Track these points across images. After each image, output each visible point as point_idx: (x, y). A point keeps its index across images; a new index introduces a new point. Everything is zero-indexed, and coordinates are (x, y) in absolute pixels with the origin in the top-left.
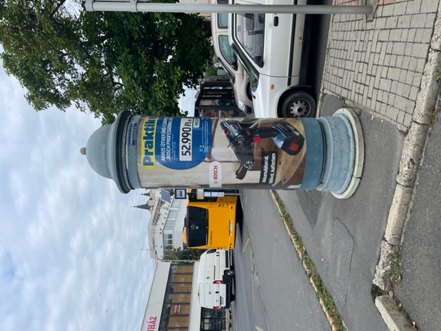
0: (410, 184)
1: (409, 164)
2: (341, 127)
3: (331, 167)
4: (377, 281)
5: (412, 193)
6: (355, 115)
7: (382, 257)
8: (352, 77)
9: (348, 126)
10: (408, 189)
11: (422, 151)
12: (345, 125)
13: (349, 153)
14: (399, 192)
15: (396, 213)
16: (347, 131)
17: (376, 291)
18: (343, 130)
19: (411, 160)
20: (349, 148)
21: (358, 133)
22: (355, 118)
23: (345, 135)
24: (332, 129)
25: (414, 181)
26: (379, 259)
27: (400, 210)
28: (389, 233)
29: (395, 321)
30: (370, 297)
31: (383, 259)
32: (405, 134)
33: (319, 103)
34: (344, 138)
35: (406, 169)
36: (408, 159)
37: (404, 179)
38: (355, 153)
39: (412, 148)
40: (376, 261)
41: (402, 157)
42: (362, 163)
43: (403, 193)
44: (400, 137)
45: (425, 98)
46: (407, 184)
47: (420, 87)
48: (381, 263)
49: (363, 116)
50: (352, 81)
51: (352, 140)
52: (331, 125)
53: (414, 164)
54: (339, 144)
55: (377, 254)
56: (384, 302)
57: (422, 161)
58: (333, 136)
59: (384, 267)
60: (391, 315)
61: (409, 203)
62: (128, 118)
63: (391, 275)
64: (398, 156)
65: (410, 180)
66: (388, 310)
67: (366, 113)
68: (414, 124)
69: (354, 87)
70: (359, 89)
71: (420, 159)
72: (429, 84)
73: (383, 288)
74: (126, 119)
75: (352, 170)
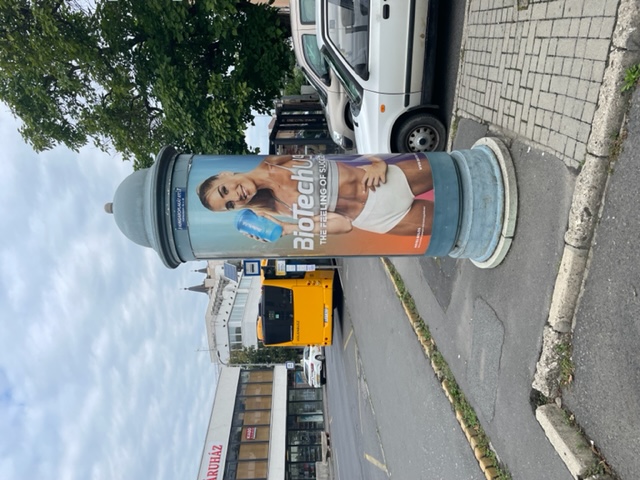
0: (585, 245)
1: (582, 216)
2: (483, 164)
3: (470, 223)
4: (539, 385)
5: (586, 257)
6: (504, 147)
7: (545, 349)
8: (499, 91)
9: (494, 163)
10: (582, 251)
11: (601, 197)
12: (489, 161)
13: (496, 201)
14: (569, 257)
15: (565, 286)
16: (493, 170)
17: (537, 399)
18: (487, 169)
19: (586, 209)
20: (496, 195)
21: (509, 173)
22: (503, 151)
23: (489, 176)
24: (470, 168)
25: (591, 239)
26: (541, 354)
27: (570, 281)
28: (555, 315)
29: (565, 439)
30: (529, 407)
31: (546, 352)
32: (577, 172)
33: (451, 130)
34: (489, 180)
35: (579, 222)
36: (582, 208)
37: (576, 236)
38: (504, 202)
39: (585, 192)
40: (536, 357)
41: (573, 205)
42: (515, 216)
43: (574, 258)
44: (569, 176)
45: (605, 119)
46: (580, 244)
47: (597, 104)
48: (543, 358)
49: (515, 148)
50: (498, 97)
51: (499, 183)
52: (468, 162)
53: (589, 214)
54: (481, 189)
55: (538, 346)
56: (550, 413)
57: (601, 210)
58: (473, 178)
59: (547, 364)
60: (559, 431)
61: (583, 272)
62: (174, 158)
63: (558, 375)
64: (566, 205)
65: (584, 239)
66: (554, 424)
67: (519, 143)
68: (589, 157)
69: (502, 106)
70: (509, 108)
71: (598, 208)
72: (610, 99)
73: (546, 393)
74: (170, 160)
75: (500, 226)
